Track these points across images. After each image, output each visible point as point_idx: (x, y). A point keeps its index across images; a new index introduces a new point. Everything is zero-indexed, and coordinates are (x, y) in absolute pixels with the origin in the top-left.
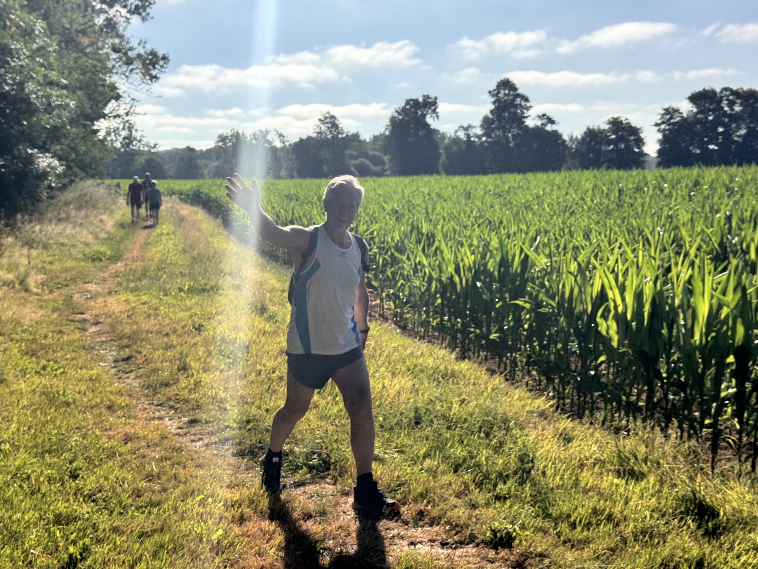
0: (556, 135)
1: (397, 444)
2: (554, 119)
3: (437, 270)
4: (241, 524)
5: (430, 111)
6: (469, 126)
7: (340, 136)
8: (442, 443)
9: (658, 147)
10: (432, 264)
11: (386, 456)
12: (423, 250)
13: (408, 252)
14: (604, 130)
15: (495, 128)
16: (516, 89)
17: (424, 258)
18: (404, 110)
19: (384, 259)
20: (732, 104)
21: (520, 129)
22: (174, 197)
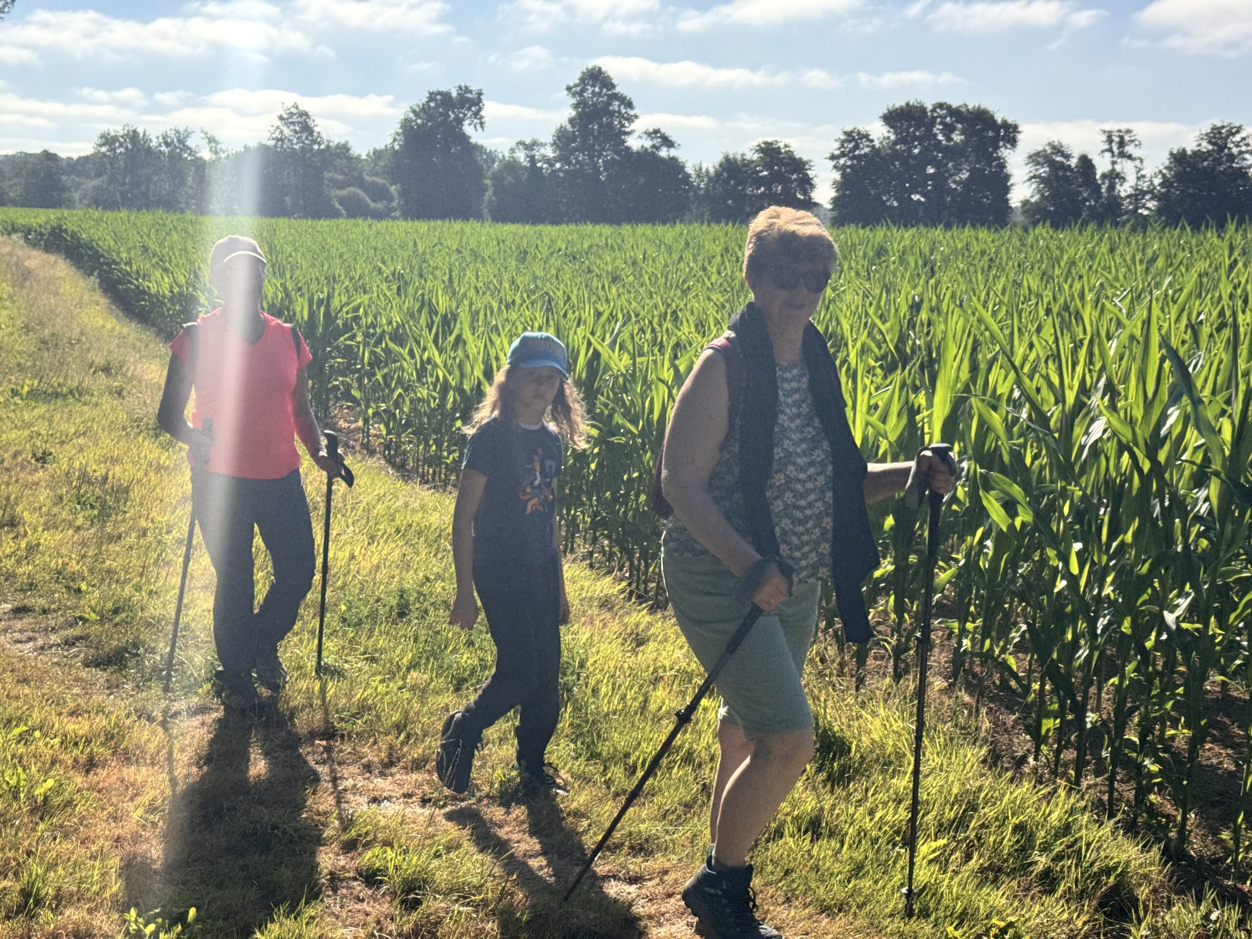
0: (675, 165)
1: (367, 648)
2: (673, 139)
3: (457, 373)
4: (88, 772)
5: (469, 114)
6: (535, 143)
7: (316, 147)
8: (440, 647)
9: (833, 194)
10: (449, 362)
11: (346, 666)
12: (435, 341)
13: (411, 343)
14: (752, 162)
15: (576, 149)
16: (613, 86)
17: (436, 353)
18: (425, 109)
19: (372, 353)
20: (948, 130)
21: (617, 152)
22: (14, 237)
